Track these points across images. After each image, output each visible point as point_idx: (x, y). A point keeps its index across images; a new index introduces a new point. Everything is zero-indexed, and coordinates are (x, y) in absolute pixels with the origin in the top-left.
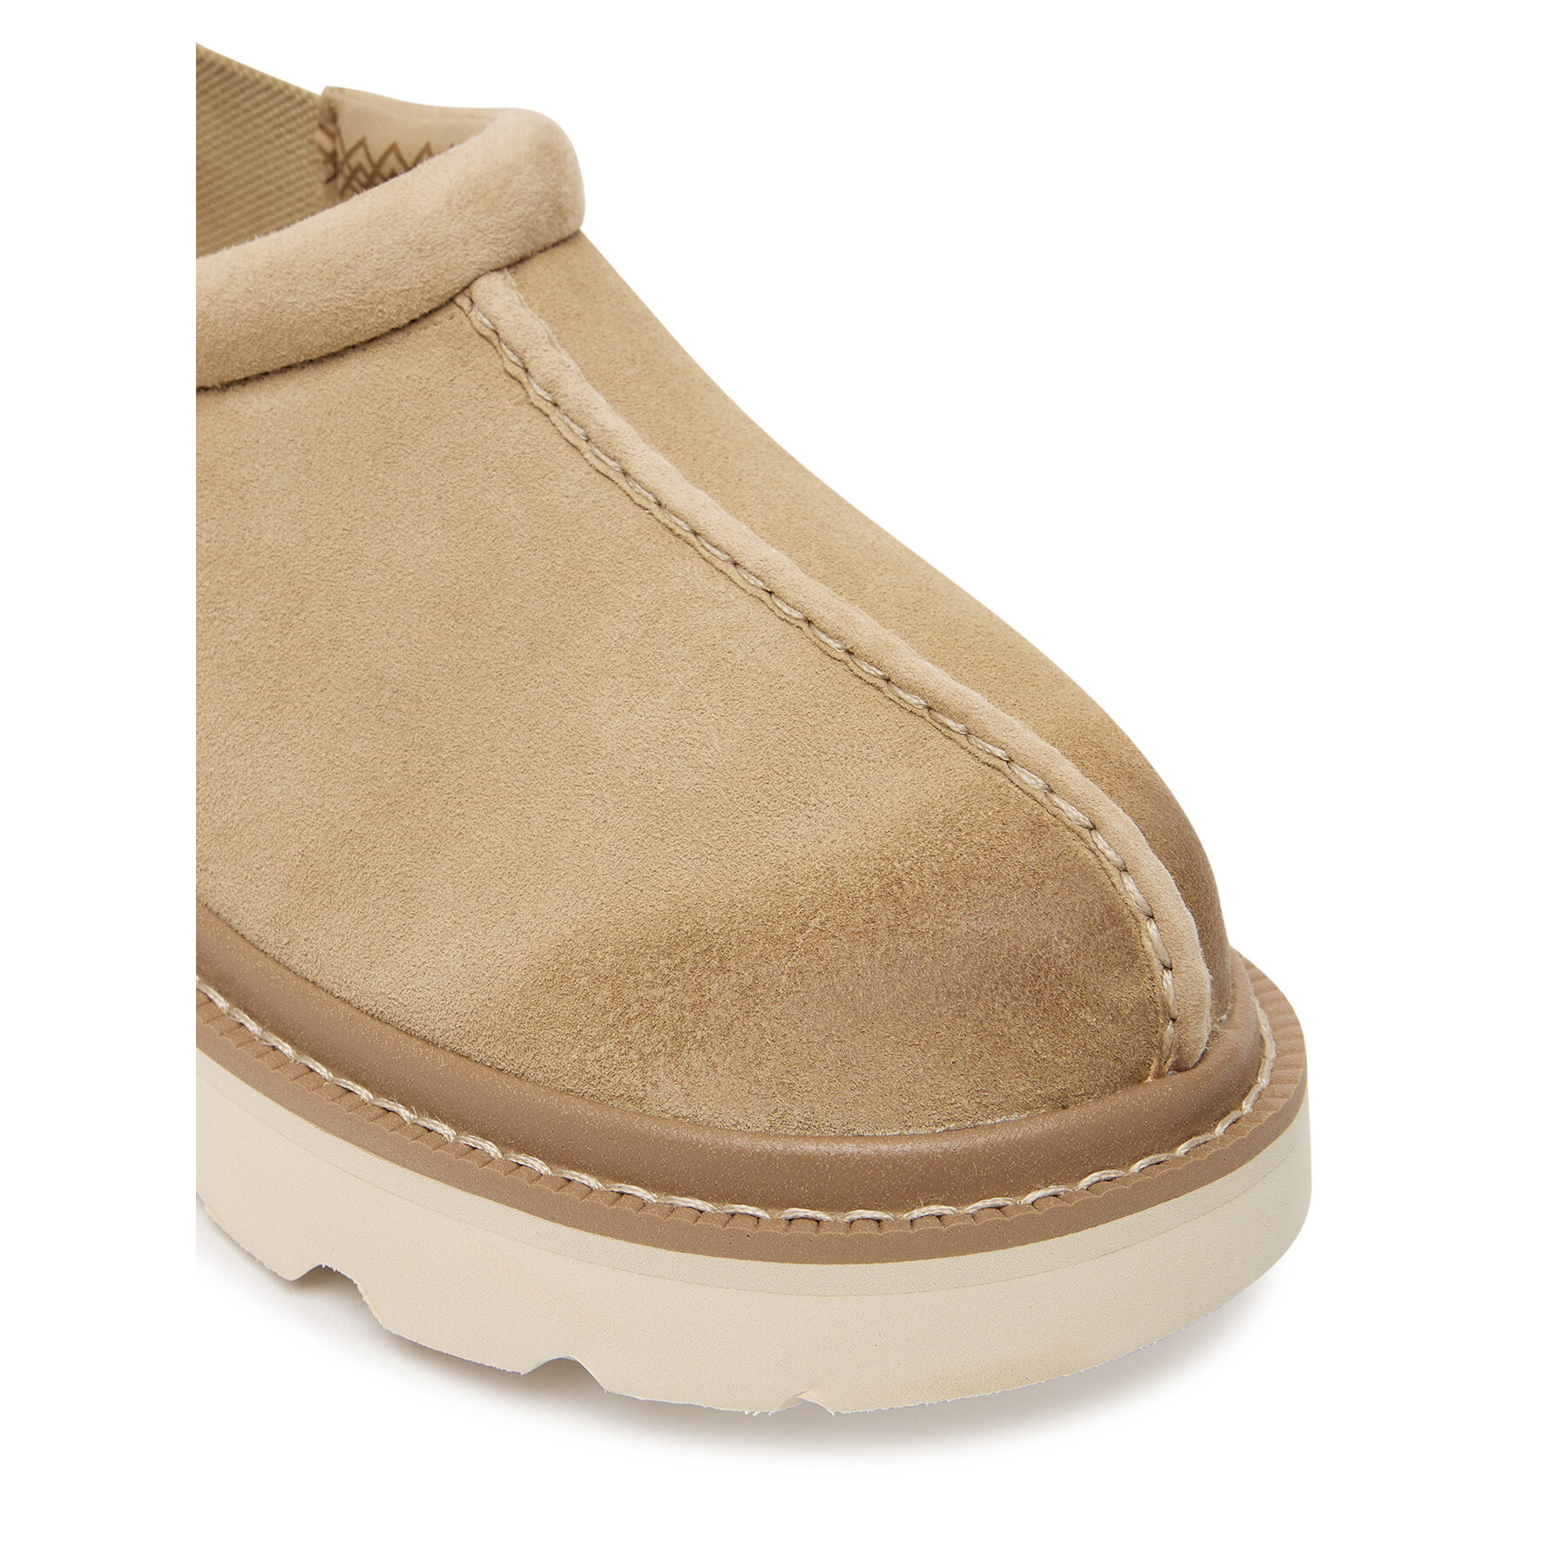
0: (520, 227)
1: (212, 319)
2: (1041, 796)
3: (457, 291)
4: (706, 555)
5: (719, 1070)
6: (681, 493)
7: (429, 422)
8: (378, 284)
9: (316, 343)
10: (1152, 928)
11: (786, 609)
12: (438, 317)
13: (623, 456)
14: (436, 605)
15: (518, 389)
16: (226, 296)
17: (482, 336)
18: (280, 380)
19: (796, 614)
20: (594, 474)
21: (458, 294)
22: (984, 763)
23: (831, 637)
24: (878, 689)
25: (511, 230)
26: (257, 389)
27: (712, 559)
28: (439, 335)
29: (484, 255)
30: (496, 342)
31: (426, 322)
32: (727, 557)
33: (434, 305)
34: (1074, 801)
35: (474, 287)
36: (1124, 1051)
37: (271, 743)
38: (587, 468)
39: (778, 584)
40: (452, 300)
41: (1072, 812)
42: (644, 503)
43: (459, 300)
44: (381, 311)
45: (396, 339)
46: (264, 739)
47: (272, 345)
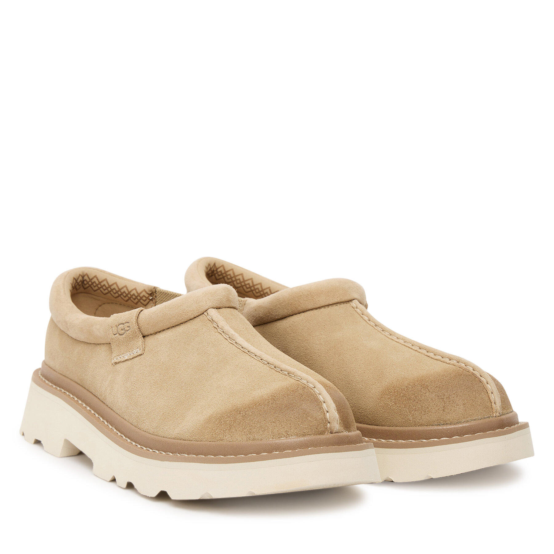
0: (219, 300)
1: (153, 317)
2: (306, 384)
3: (204, 311)
4: (250, 355)
5: (238, 431)
6: (245, 344)
7: (197, 336)
8: (187, 309)
9: (174, 321)
10: (324, 404)
11: (264, 362)
12: (200, 317)
13: (236, 339)
14: (195, 368)
15: (216, 330)
16: (156, 313)
17: (209, 320)
18: (167, 331)
19: (266, 362)
20: (230, 343)
21: (204, 312)
22: (297, 380)
23: (272, 365)
24: (280, 372)
25: (216, 300)
26: (162, 333)
27: (251, 355)
28: (200, 320)
29: (210, 304)
30: (212, 321)
31: (198, 318)
32: (254, 355)
33: (199, 314)
34: (311, 383)
35: (208, 310)
36: (318, 427)
37: (159, 396)
38: (228, 342)
39: (262, 357)
40: (203, 313)
41: (311, 385)
42: (239, 347)
43: (205, 313)
44: (188, 314)
45: (191, 321)
46: (158, 395)
47: (165, 322)
